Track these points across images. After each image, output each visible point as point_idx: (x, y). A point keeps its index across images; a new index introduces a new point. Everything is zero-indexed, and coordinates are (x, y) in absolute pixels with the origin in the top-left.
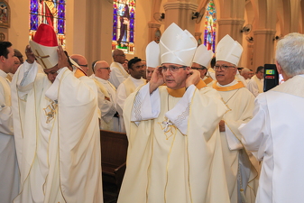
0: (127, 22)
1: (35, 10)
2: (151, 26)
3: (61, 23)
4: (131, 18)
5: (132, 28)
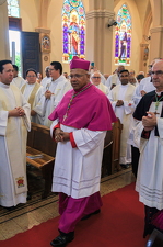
0: (125, 44)
1: (66, 40)
2: (142, 46)
3: (82, 47)
4: (128, 41)
5: (129, 48)
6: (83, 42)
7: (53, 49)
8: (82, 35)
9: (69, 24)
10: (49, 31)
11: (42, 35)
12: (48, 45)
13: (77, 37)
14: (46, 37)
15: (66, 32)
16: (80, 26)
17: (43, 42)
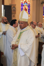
6: (29, 9)
7: (17, 12)
8: (29, 6)
9: (23, 2)
10: (16, 5)
11: (12, 6)
12: (15, 11)
13: (27, 8)
14: (14, 7)
15: (22, 5)
16: (28, 3)
17: (13, 9)
